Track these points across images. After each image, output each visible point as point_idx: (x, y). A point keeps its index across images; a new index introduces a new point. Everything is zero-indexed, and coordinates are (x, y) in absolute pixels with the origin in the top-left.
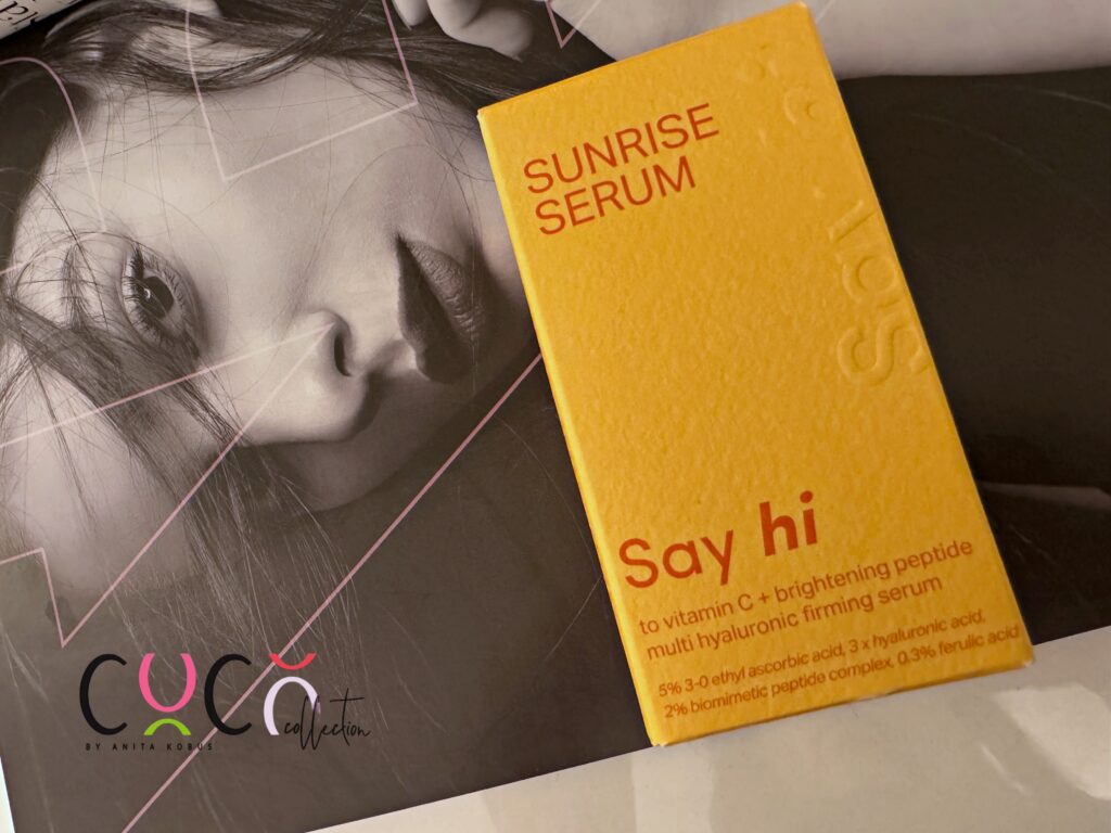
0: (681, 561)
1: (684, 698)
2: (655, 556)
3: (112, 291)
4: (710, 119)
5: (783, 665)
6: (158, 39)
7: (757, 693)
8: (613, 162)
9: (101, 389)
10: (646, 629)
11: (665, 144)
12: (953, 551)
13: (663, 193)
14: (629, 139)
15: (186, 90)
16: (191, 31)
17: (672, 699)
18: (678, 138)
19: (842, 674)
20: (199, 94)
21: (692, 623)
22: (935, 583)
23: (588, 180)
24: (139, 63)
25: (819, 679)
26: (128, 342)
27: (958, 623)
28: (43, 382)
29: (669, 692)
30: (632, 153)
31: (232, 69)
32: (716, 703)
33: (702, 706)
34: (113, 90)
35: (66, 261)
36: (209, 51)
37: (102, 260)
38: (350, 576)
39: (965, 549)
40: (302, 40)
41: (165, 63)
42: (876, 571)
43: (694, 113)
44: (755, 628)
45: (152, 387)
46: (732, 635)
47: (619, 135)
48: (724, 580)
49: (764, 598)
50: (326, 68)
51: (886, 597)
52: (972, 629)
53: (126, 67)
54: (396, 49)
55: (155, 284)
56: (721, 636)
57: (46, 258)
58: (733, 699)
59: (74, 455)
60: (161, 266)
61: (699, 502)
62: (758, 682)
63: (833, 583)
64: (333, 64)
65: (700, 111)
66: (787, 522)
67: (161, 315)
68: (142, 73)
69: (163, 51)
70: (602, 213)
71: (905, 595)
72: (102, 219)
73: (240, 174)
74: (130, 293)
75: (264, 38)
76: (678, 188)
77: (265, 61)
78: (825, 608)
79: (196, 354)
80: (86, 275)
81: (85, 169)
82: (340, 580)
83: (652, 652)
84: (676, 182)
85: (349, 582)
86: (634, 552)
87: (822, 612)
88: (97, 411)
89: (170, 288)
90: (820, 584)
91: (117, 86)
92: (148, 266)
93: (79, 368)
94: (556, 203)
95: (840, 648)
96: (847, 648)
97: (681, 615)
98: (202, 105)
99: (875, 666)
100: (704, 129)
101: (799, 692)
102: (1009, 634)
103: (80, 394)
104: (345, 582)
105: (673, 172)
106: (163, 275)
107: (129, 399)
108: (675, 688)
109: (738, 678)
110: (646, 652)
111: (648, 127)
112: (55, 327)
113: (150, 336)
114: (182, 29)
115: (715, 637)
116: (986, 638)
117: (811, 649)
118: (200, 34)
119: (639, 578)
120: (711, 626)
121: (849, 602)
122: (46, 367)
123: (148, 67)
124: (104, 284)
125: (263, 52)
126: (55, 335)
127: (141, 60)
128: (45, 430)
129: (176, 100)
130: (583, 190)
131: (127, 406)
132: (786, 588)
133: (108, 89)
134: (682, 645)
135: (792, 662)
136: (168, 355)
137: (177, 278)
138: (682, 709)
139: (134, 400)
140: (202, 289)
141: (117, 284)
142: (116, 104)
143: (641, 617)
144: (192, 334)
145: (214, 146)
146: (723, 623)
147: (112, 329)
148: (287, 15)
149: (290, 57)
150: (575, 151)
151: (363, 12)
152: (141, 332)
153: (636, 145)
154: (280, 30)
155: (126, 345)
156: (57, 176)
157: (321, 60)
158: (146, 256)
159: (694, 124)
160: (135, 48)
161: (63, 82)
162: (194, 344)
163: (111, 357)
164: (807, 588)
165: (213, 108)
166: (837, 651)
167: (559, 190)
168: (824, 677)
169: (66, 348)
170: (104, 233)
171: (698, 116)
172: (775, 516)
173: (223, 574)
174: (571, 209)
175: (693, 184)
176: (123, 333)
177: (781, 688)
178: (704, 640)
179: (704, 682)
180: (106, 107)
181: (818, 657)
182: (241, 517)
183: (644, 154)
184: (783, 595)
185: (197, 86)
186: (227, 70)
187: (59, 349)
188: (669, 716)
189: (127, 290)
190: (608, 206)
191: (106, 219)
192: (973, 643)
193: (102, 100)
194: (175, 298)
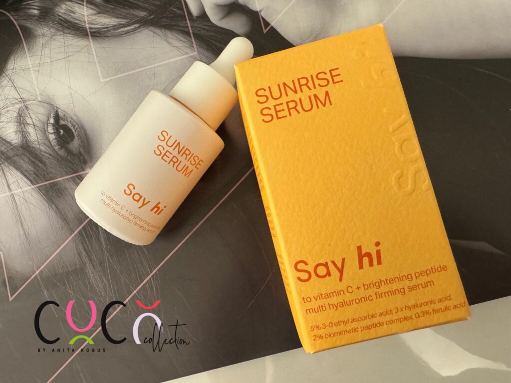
0: (322, 271)
1: (321, 332)
2: (310, 268)
3: (42, 130)
4: (339, 75)
5: (365, 318)
6: (70, 8)
7: (354, 330)
8: (296, 92)
9: (36, 177)
10: (306, 301)
11: (319, 85)
12: (439, 269)
13: (318, 107)
14: (303, 82)
15: (84, 35)
16: (87, 7)
17: (317, 332)
18: (325, 82)
19: (391, 322)
20: (90, 38)
21: (326, 298)
22: (431, 283)
23: (284, 99)
24: (59, 19)
25: (381, 324)
26: (50, 155)
27: (441, 300)
28: (5, 171)
29: (315, 329)
30: (304, 88)
31: (107, 27)
32: (336, 334)
33: (329, 335)
34: (45, 31)
35: (19, 113)
36: (96, 17)
37: (38, 115)
38: (156, 269)
39: (444, 268)
40: (143, 18)
41: (72, 20)
42: (407, 277)
43: (332, 72)
44: (354, 301)
45: (63, 177)
46: (343, 304)
47: (299, 80)
48: (341, 280)
49: (358, 288)
50: (154, 32)
51: (411, 289)
52: (446, 303)
53: (53, 20)
54: (188, 27)
55: (66, 128)
56: (339, 305)
57: (8, 111)
58: (344, 332)
59: (20, 208)
60: (69, 119)
61: (330, 245)
62: (354, 325)
63: (388, 282)
64: (158, 31)
65: (335, 71)
66: (369, 255)
67: (69, 143)
68: (61, 24)
69: (72, 15)
70: (290, 114)
71: (419, 288)
72: (38, 94)
73: (110, 78)
74: (52, 131)
75: (123, 14)
76: (324, 105)
77: (124, 26)
78: (385, 293)
79: (85, 162)
80: (29, 121)
81: (29, 68)
82: (151, 272)
83: (308, 311)
84: (323, 102)
85: (156, 272)
86: (300, 266)
87: (383, 295)
88: (33, 187)
89: (73, 131)
90: (383, 282)
91: (47, 29)
92: (62, 119)
93: (24, 166)
94: (270, 109)
95: (391, 311)
96: (394, 311)
97: (321, 295)
98: (92, 44)
99: (405, 319)
100: (336, 79)
101: (373, 330)
102: (461, 305)
103: (24, 178)
104: (154, 272)
105: (322, 97)
106: (70, 124)
107: (50, 182)
108: (318, 327)
109: (346, 323)
110: (305, 311)
111: (312, 76)
112: (12, 145)
113: (62, 152)
114: (83, 5)
115: (336, 305)
116: (452, 307)
117: (378, 312)
118: (92, 9)
119: (303, 278)
120: (334, 300)
121: (395, 291)
122: (6, 164)
123: (64, 22)
124: (38, 125)
125: (124, 21)
126: (12, 149)
127: (61, 18)
128: (5, 195)
129: (78, 39)
130: (282, 104)
131: (48, 185)
132: (368, 283)
133: (43, 31)
134: (321, 308)
135: (370, 317)
136: (71, 163)
137: (76, 126)
138: (321, 337)
139: (52, 183)
140: (89, 132)
141: (46, 126)
142: (46, 38)
143: (303, 295)
144: (83, 153)
145: (97, 64)
146: (340, 299)
147: (42, 148)
148: (136, 4)
149: (137, 25)
150: (279, 85)
151: (174, 8)
152: (57, 150)
153: (306, 84)
154: (132, 12)
155: (49, 156)
156: (14, 71)
157: (152, 28)
158: (61, 114)
159: (332, 77)
160: (57, 11)
161: (18, 24)
162: (84, 157)
163: (41, 161)
164: (377, 284)
165: (98, 46)
166: (389, 312)
167: (271, 103)
168: (383, 323)
169: (17, 155)
170: (39, 101)
171: (334, 73)
172: (364, 251)
173: (94, 267)
174: (277, 112)
175: (331, 104)
176: (49, 150)
177: (364, 328)
178: (331, 306)
179: (331, 324)
180: (41, 39)
181: (381, 315)
182: (105, 241)
183: (310, 89)
184: (367, 287)
185: (89, 34)
186: (105, 28)
187: (14, 156)
188: (314, 340)
189: (50, 129)
190: (293, 111)
191: (40, 94)
192: (447, 309)
193: (39, 35)
194: (75, 135)
